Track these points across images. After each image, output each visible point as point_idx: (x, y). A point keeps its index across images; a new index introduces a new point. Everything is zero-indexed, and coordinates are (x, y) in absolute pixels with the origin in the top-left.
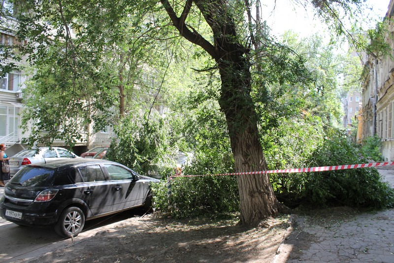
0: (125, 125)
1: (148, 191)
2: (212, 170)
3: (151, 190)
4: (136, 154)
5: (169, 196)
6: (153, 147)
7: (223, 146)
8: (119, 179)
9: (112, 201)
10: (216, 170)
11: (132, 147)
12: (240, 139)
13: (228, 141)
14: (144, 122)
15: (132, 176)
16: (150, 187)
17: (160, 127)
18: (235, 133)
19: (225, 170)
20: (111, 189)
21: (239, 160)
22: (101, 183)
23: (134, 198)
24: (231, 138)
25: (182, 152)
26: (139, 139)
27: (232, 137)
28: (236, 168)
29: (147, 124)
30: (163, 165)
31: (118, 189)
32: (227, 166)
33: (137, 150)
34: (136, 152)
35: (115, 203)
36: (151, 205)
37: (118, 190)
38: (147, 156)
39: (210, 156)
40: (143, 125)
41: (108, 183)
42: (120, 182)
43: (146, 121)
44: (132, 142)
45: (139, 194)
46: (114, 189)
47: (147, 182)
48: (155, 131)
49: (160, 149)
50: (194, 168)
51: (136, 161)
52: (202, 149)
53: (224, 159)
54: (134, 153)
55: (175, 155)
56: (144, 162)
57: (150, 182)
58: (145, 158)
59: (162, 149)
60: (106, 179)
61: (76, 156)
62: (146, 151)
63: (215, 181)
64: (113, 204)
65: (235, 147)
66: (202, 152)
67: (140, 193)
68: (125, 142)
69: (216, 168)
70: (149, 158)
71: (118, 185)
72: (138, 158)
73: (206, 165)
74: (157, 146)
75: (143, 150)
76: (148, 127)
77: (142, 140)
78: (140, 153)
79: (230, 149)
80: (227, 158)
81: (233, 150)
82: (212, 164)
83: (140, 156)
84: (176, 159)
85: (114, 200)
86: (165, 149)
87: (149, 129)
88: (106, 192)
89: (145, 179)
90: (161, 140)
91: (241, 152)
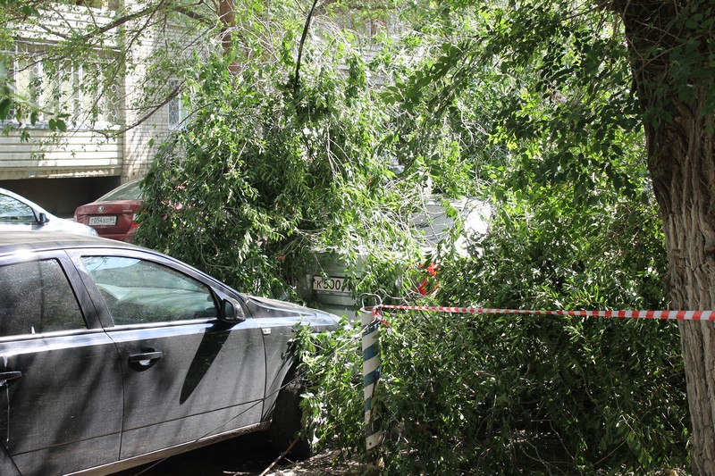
0: (206, 87)
1: (287, 368)
2: (562, 280)
3: (298, 360)
4: (247, 209)
5: (368, 391)
6: (320, 176)
7: (609, 171)
8: (150, 320)
9: (118, 414)
10: (580, 282)
11: (233, 180)
12: (694, 136)
13: (633, 146)
14: (284, 74)
15: (211, 304)
16: (294, 349)
17: (351, 92)
18: (669, 107)
19: (621, 277)
20: (110, 365)
21: (691, 236)
22: (61, 341)
23: (223, 398)
24: (650, 132)
25: (448, 196)
26: (262, 145)
27: (656, 125)
28: (673, 274)
29: (295, 82)
30: (363, 251)
31: (144, 363)
32: (634, 262)
33: (254, 193)
34: (250, 200)
35: (133, 422)
36: (299, 426)
37: (145, 368)
38: (299, 216)
39: (552, 216)
40: (279, 86)
41: (98, 338)
42: (154, 331)
43: (292, 70)
44: (230, 160)
45: (244, 379)
46: (127, 361)
47: (283, 329)
48: (327, 111)
49: (351, 189)
50: (478, 268)
51: (248, 237)
52: (518, 182)
53: (617, 227)
54: (239, 204)
55: (416, 210)
56: (284, 243)
57: (297, 329)
58: (285, 224)
59: (359, 188)
60: (90, 319)
61: (48, 215)
62: (293, 193)
63: (575, 331)
64: (123, 430)
65: (668, 172)
66: (519, 198)
67: (251, 376)
68: (205, 158)
69: (580, 267)
70: (306, 225)
71: (144, 346)
72: (256, 224)
73: (537, 254)
74: (337, 175)
75: (280, 189)
76: (298, 97)
77: (273, 149)
78: (266, 200)
79: (644, 185)
80: (630, 222)
81: (661, 187)
82: (563, 251)
83: (264, 216)
84: (422, 226)
85: (128, 410)
86: (373, 184)
87: (304, 103)
88: (88, 379)
89: (273, 313)
90: (354, 147)
91: (698, 197)
